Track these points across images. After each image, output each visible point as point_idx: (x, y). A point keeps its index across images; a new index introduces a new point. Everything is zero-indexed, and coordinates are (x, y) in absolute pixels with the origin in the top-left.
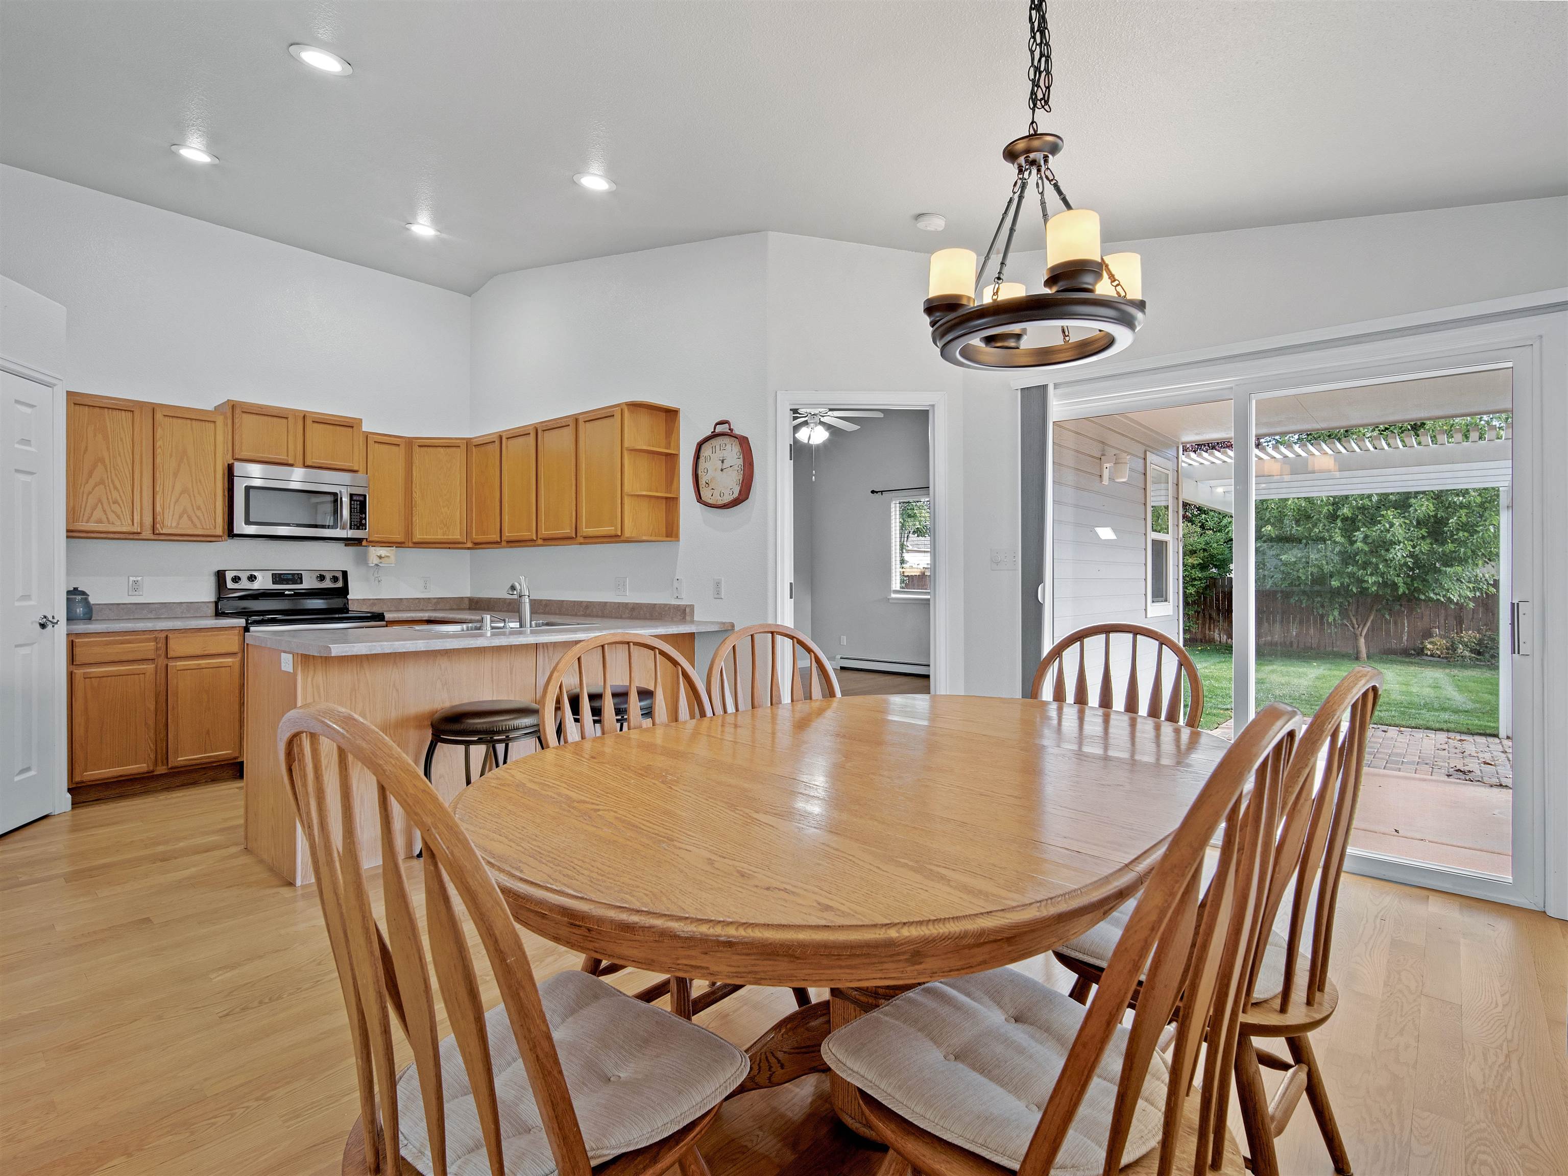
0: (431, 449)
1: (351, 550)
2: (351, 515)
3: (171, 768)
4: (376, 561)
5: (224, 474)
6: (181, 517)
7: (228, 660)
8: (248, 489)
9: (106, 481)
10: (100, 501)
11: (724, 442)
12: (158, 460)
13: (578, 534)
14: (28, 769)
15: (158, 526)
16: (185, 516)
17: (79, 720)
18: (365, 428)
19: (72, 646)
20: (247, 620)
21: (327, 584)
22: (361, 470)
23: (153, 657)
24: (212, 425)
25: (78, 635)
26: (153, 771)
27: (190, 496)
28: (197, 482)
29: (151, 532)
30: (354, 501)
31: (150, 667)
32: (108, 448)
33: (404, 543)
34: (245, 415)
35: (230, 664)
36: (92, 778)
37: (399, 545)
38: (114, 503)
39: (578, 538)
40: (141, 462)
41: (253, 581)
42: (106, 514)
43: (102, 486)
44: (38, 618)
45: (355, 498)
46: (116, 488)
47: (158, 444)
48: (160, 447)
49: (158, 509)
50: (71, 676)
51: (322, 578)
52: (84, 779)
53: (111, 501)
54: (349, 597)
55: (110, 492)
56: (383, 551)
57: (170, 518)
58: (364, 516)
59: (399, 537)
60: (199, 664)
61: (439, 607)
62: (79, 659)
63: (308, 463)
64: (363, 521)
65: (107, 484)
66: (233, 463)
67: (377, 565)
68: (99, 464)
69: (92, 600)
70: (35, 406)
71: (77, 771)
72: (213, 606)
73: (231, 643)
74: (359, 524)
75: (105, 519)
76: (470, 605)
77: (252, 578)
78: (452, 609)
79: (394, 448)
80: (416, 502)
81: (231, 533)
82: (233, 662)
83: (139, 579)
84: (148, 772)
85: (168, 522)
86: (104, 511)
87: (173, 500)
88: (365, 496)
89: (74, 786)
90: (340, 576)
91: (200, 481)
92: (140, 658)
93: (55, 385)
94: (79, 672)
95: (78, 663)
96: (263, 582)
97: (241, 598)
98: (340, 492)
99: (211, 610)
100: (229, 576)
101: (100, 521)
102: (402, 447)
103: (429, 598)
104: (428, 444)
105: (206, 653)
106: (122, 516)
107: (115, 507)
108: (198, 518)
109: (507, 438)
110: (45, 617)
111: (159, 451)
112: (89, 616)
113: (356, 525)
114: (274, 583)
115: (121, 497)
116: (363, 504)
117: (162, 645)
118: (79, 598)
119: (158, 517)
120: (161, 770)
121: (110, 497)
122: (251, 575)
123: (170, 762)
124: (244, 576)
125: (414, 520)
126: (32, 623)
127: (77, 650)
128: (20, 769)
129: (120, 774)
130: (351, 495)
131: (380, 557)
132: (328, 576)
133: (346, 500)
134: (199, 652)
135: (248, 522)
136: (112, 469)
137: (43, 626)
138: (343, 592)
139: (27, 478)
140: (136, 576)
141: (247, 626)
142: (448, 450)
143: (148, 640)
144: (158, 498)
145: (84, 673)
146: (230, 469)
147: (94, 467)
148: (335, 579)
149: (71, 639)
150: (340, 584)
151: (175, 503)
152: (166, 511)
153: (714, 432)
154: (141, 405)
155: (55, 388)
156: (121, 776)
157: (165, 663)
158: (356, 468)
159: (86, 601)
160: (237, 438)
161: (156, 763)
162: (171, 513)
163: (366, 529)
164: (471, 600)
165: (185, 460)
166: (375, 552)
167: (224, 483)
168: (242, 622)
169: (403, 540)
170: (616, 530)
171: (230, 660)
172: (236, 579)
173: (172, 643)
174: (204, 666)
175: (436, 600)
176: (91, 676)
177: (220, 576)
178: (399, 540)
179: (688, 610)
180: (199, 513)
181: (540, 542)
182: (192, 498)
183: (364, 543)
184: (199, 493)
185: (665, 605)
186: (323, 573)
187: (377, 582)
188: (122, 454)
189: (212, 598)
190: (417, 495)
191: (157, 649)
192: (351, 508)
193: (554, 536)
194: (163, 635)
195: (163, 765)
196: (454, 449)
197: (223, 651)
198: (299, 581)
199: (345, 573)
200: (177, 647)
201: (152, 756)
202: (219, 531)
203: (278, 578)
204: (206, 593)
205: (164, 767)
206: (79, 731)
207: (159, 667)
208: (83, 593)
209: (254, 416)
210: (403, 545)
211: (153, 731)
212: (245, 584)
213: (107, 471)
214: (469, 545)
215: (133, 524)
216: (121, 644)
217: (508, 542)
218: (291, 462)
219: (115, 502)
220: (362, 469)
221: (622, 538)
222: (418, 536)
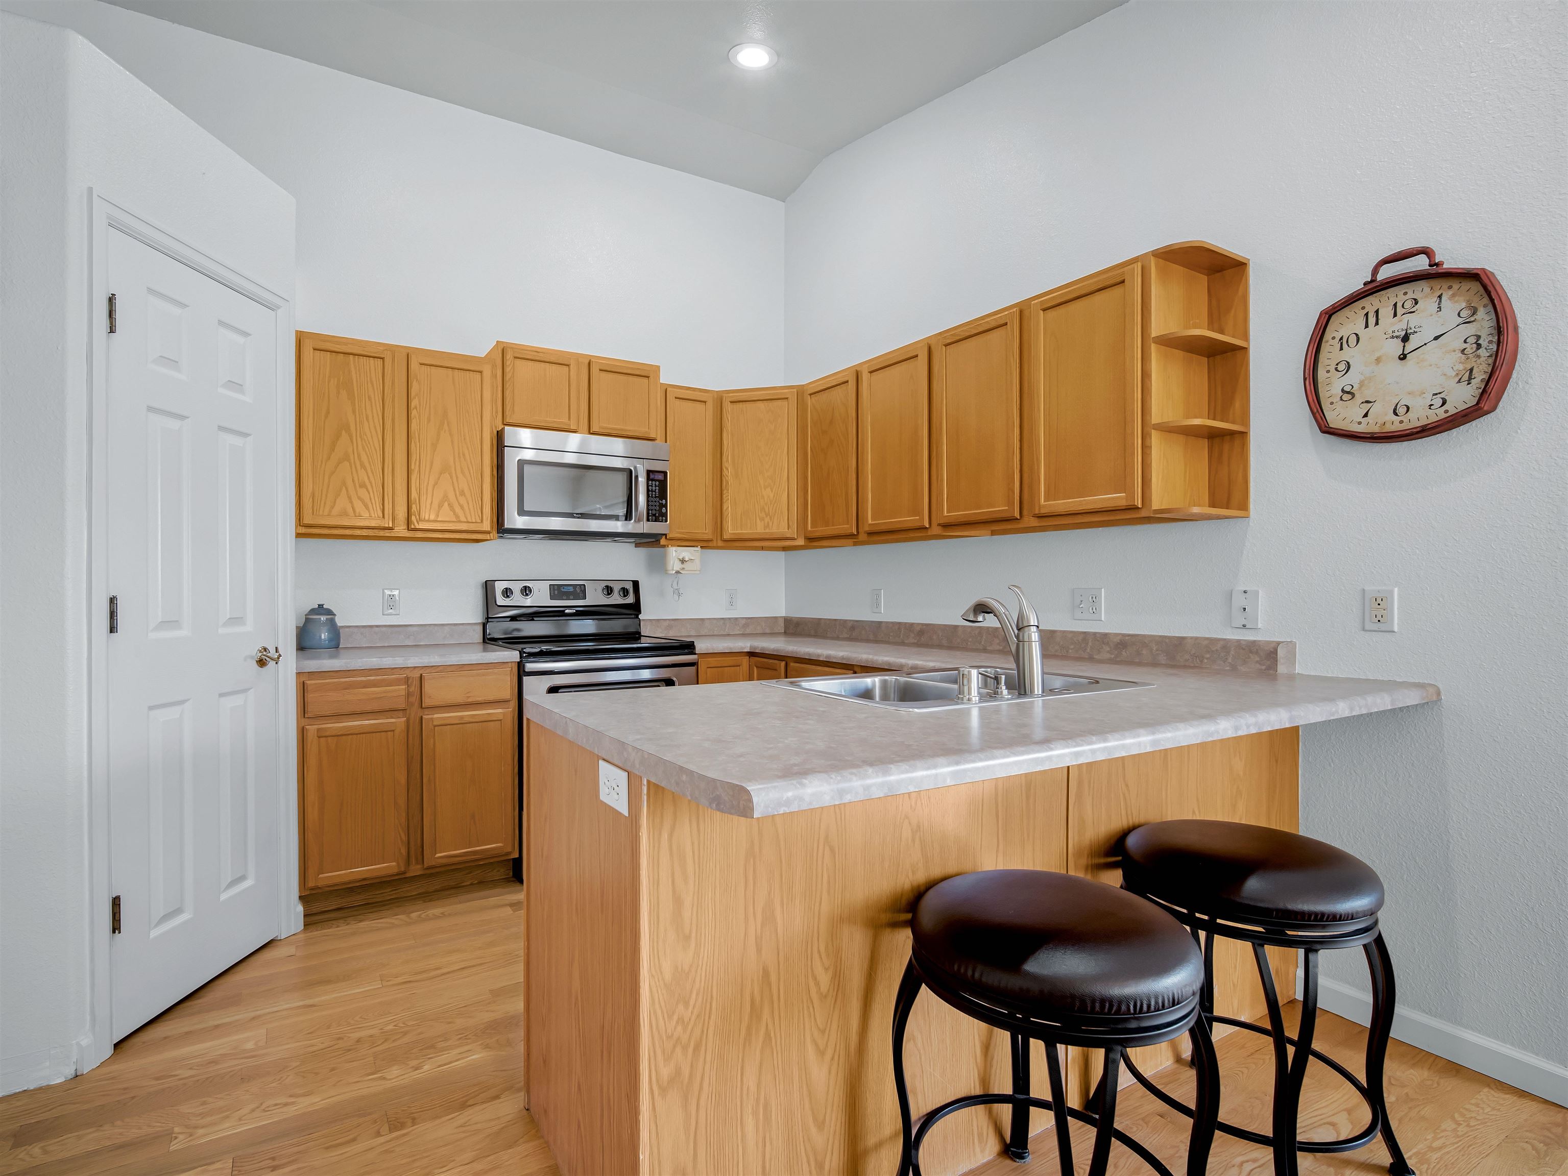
0: (748, 405)
1: (642, 552)
2: (648, 501)
3: (428, 868)
4: (677, 566)
5: (492, 445)
6: (440, 506)
7: (497, 711)
8: (522, 464)
9: (352, 458)
10: (344, 483)
11: (1410, 295)
12: (414, 425)
13: (1025, 512)
14: (242, 878)
15: (413, 518)
16: (446, 504)
17: (312, 797)
18: (665, 379)
19: (303, 690)
20: (521, 653)
21: (616, 599)
22: (658, 438)
23: (403, 706)
24: (478, 375)
25: (311, 674)
26: (404, 873)
27: (451, 477)
28: (459, 457)
29: (405, 527)
30: (652, 480)
31: (398, 722)
32: (354, 412)
33: (711, 541)
34: (518, 362)
35: (501, 717)
36: (330, 882)
37: (704, 544)
38: (361, 486)
39: (1026, 519)
40: (393, 430)
41: (527, 595)
42: (351, 502)
43: (347, 464)
44: (254, 651)
45: (652, 476)
46: (363, 466)
47: (414, 403)
48: (416, 408)
49: (414, 494)
50: (302, 734)
51: (609, 590)
52: (320, 884)
53: (357, 485)
54: (640, 616)
55: (357, 470)
56: (686, 553)
57: (428, 506)
58: (664, 502)
59: (706, 532)
60: (462, 717)
61: (748, 631)
62: (312, 709)
63: (595, 428)
64: (664, 510)
65: (352, 461)
66: (503, 429)
67: (678, 572)
68: (344, 432)
69: (340, 622)
70: (250, 335)
71: (311, 872)
72: (480, 628)
73: (504, 687)
74: (657, 512)
75: (350, 511)
76: (786, 627)
77: (526, 591)
78: (764, 634)
79: (698, 405)
80: (727, 482)
81: (501, 529)
82: (504, 714)
83: (396, 593)
84: (398, 874)
85: (425, 515)
86: (350, 498)
87: (432, 482)
88: (665, 473)
89: (308, 893)
90: (630, 587)
91: (464, 455)
92: (387, 708)
93: (279, 307)
94: (312, 729)
95: (310, 715)
96: (541, 598)
97: (513, 618)
98: (635, 468)
99: (478, 636)
100: (500, 587)
101: (344, 514)
102: (710, 405)
103: (736, 619)
104: (743, 399)
105: (470, 700)
106: (370, 505)
107: (362, 492)
108: (462, 507)
109: (871, 372)
110: (265, 649)
111: (414, 413)
112: (335, 645)
113: (654, 515)
114: (552, 597)
115: (369, 478)
116: (663, 485)
117: (414, 688)
118: (323, 618)
119: (414, 507)
120: (415, 870)
121: (356, 479)
122: (525, 587)
123: (425, 863)
124: (516, 587)
125: (725, 508)
126: (245, 659)
127: (310, 697)
128: (229, 880)
129: (364, 876)
130: (649, 472)
131: (683, 561)
132: (616, 588)
133: (642, 480)
134: (460, 699)
135: (522, 512)
136: (359, 439)
137: (262, 663)
138: (635, 608)
139: (238, 441)
140: (391, 590)
141: (521, 661)
142: (770, 404)
143: (397, 682)
144: (414, 477)
145: (318, 730)
146: (500, 436)
147: (338, 437)
148: (625, 592)
149: (302, 680)
150: (630, 599)
151: (434, 486)
152: (423, 498)
153: (1372, 281)
154: (393, 349)
155: (279, 311)
156: (364, 879)
157: (420, 714)
158: (652, 435)
159: (332, 623)
160: (508, 393)
161: (408, 862)
162: (429, 501)
163: (666, 521)
164: (788, 621)
165: (446, 426)
166: (674, 553)
167: (492, 458)
168: (512, 655)
169: (710, 537)
170: (1132, 495)
171: (500, 711)
172: (507, 593)
173: (428, 688)
174: (467, 720)
175: (744, 622)
176: (327, 734)
177: (488, 587)
178: (706, 537)
179: (1281, 652)
180: (462, 500)
181: (936, 530)
182: (455, 480)
183: (663, 541)
184: (463, 472)
185: (1213, 641)
186: (609, 584)
187: (676, 597)
188: (370, 418)
189: (479, 618)
190: (729, 473)
191: (409, 695)
192: (648, 491)
193: (972, 519)
194: (416, 675)
195: (417, 863)
196: (779, 403)
197: (491, 698)
198: (581, 595)
199: (636, 584)
200: (435, 692)
201: (404, 851)
202: (487, 525)
203: (557, 591)
204: (472, 613)
205: (419, 866)
206: (313, 814)
207: (411, 722)
208: (329, 612)
209: (530, 363)
210: (710, 544)
211: (404, 815)
212: (517, 599)
213: (352, 442)
214: (801, 542)
215: (383, 517)
216: (364, 687)
217: (870, 534)
218: (573, 427)
219: (363, 485)
220: (660, 436)
221: (1144, 513)
222: (730, 530)
